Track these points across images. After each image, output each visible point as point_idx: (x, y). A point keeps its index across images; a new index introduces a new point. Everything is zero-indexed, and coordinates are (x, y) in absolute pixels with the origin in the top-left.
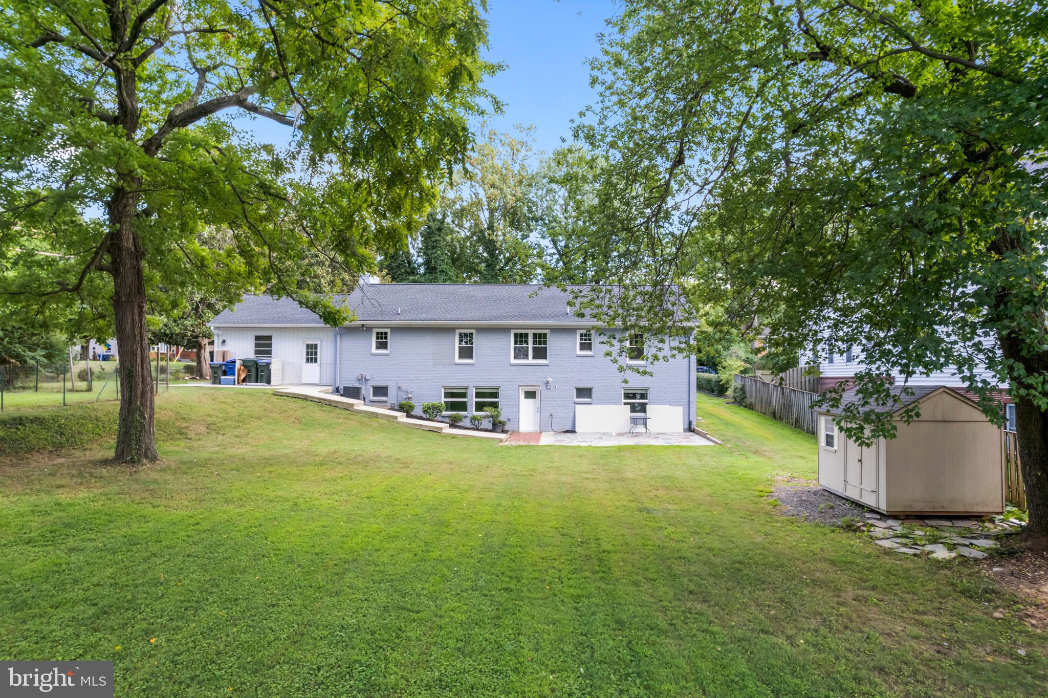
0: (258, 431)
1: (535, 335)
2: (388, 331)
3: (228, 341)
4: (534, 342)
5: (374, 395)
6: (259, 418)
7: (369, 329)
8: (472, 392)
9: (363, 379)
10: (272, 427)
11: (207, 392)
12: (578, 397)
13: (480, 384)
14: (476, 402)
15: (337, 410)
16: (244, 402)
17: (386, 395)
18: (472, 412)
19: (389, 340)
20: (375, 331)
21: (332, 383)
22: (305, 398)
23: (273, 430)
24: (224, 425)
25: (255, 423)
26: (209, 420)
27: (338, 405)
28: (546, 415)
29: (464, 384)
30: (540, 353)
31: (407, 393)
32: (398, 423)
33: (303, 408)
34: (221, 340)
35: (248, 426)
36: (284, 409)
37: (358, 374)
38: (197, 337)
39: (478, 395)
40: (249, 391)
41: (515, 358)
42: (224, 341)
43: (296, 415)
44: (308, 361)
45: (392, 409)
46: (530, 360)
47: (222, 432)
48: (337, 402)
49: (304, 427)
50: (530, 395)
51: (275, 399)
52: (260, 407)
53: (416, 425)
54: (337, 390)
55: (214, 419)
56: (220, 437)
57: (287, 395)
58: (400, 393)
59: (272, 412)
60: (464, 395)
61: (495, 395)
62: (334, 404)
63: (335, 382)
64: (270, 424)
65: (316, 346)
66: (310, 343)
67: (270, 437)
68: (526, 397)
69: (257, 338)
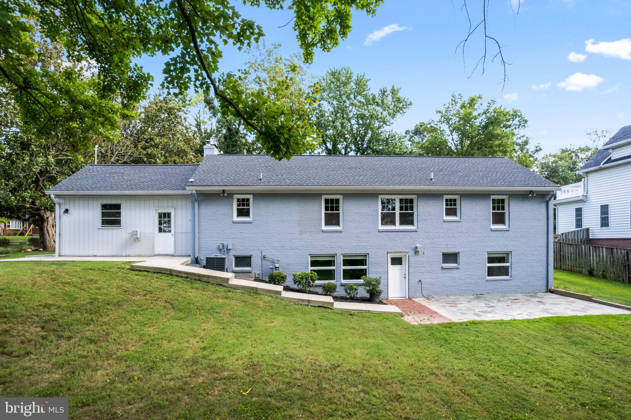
0: (122, 328)
1: (401, 200)
2: (251, 197)
3: (71, 210)
4: (401, 208)
5: (236, 265)
6: (118, 305)
7: (230, 195)
8: (340, 260)
9: (224, 249)
10: (139, 318)
11: (46, 269)
12: (444, 262)
13: (349, 252)
14: (344, 270)
15: (210, 286)
16: (96, 282)
17: (249, 265)
18: (339, 280)
19: (251, 207)
20: (236, 197)
21: (190, 253)
22: (170, 273)
23: (143, 324)
24: (70, 319)
25: (114, 314)
26: (46, 314)
27: (210, 280)
28: (414, 281)
29: (332, 252)
30: (407, 219)
31: (273, 262)
32: (283, 299)
33: (171, 286)
34: (63, 209)
35: (106, 320)
36: (149, 288)
37: (219, 243)
38: (39, 209)
39: (347, 262)
40: (100, 266)
41: (382, 224)
42: (67, 211)
43: (165, 297)
44: (160, 230)
45: (257, 280)
46: (398, 227)
47: (67, 334)
48: (208, 277)
49: (181, 314)
50: (397, 261)
51: (132, 275)
52: (118, 287)
53: (303, 300)
54: (196, 262)
55: (54, 311)
56: (64, 345)
57: (147, 270)
58: (265, 262)
59: (134, 294)
60: (330, 263)
61: (363, 262)
62: (205, 279)
63: (194, 253)
64: (135, 312)
65: (169, 215)
66: (162, 211)
67: (141, 339)
68: (393, 264)
69: (104, 207)
